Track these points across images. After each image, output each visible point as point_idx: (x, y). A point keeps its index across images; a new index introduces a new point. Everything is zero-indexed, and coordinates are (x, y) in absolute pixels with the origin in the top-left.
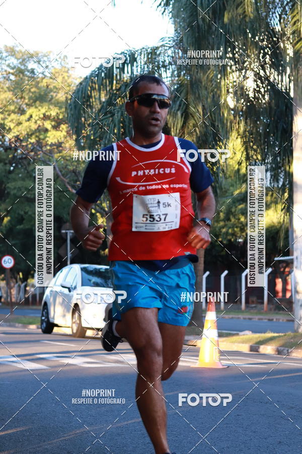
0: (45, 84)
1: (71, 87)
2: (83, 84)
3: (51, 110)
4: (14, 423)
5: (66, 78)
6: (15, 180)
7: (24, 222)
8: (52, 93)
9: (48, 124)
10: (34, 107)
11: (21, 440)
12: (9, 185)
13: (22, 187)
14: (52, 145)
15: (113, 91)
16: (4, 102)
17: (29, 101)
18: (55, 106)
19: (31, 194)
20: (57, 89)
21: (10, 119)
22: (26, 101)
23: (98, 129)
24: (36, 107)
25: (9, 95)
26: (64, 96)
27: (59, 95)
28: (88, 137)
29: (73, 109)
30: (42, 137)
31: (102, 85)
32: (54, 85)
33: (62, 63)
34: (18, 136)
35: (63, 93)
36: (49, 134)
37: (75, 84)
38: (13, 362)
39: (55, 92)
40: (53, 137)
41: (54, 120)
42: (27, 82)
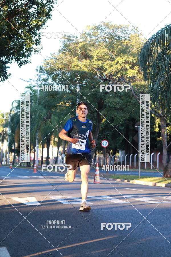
0: (126, 44)
1: (140, 45)
2: (148, 43)
3: (129, 58)
4: (111, 233)
5: (138, 40)
6: (109, 98)
7: (114, 121)
8: (130, 49)
9: (127, 66)
10: (119, 57)
11: (115, 243)
12: (105, 101)
13: (113, 102)
14: (130, 78)
15: (165, 46)
16: (103, 54)
17: (117, 53)
18: (131, 56)
19: (118, 106)
20: (132, 46)
21: (106, 64)
22: (115, 53)
23: (156, 68)
24: (121, 57)
25: (106, 50)
26: (136, 50)
27: (134, 50)
28: (150, 73)
29: (142, 57)
30: (124, 73)
31: (159, 43)
32: (131, 44)
33: (135, 31)
34: (111, 73)
35: (136, 48)
36: (128, 72)
37: (143, 43)
38: (109, 199)
39: (131, 48)
40: (131, 73)
41: (131, 63)
42: (115, 43)
